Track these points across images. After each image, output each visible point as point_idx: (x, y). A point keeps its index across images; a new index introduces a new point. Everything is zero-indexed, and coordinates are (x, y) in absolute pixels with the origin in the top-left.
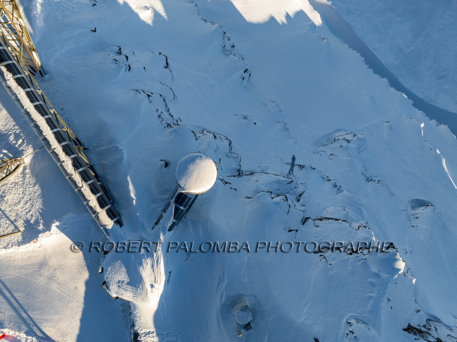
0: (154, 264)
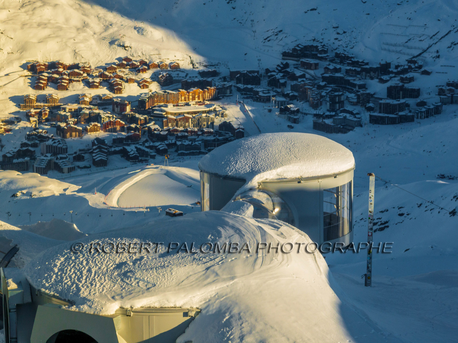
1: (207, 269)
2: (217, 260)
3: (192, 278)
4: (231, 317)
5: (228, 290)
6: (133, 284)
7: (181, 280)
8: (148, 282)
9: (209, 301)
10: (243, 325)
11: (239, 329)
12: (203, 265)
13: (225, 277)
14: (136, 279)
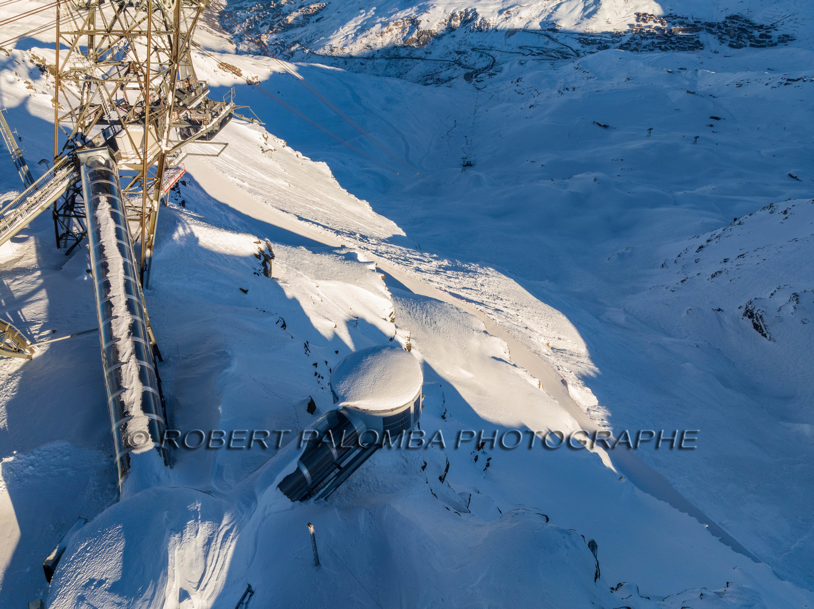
0: (215, 538)
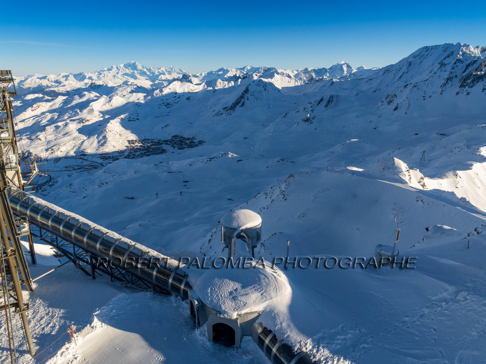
1: (262, 294)
2: (264, 290)
3: (258, 299)
4: (275, 314)
5: (271, 303)
6: (239, 303)
7: (255, 300)
8: (244, 302)
9: (266, 308)
10: (280, 318)
11: (279, 320)
12: (260, 293)
13: (269, 298)
14: (239, 300)
